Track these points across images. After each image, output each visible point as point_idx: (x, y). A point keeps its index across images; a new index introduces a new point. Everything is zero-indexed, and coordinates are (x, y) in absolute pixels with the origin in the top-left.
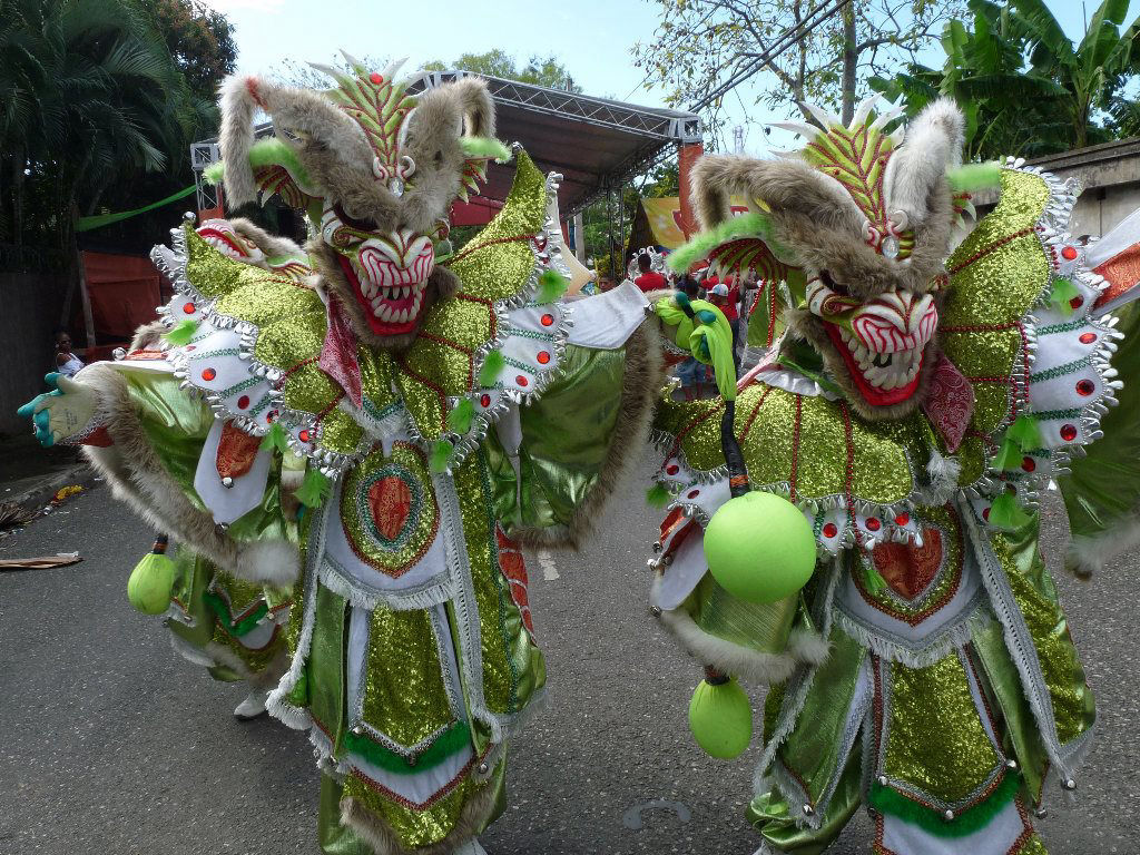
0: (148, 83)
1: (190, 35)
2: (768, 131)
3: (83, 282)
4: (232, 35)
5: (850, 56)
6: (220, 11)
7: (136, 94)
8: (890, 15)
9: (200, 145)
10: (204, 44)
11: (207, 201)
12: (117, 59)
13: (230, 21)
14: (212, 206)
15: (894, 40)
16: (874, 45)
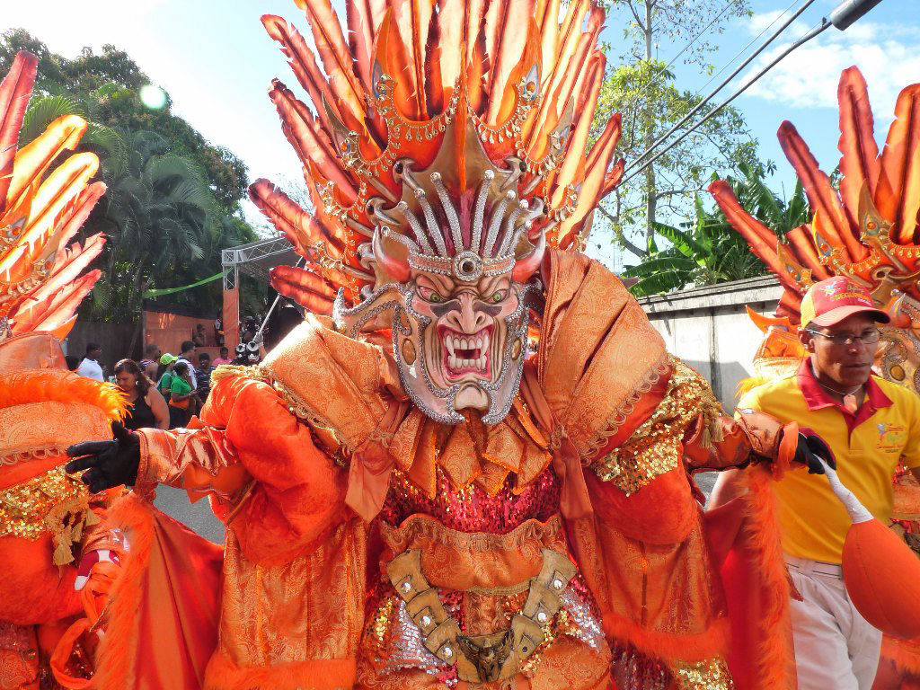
0: (195, 209)
1: (221, 174)
2: (599, 247)
3: (144, 330)
4: (246, 173)
5: (652, 201)
6: (239, 158)
7: (188, 215)
8: (680, 176)
9: (227, 251)
10: (229, 179)
11: (229, 284)
12: (178, 193)
13: (246, 164)
14: (232, 288)
15: (682, 192)
16: (670, 194)
